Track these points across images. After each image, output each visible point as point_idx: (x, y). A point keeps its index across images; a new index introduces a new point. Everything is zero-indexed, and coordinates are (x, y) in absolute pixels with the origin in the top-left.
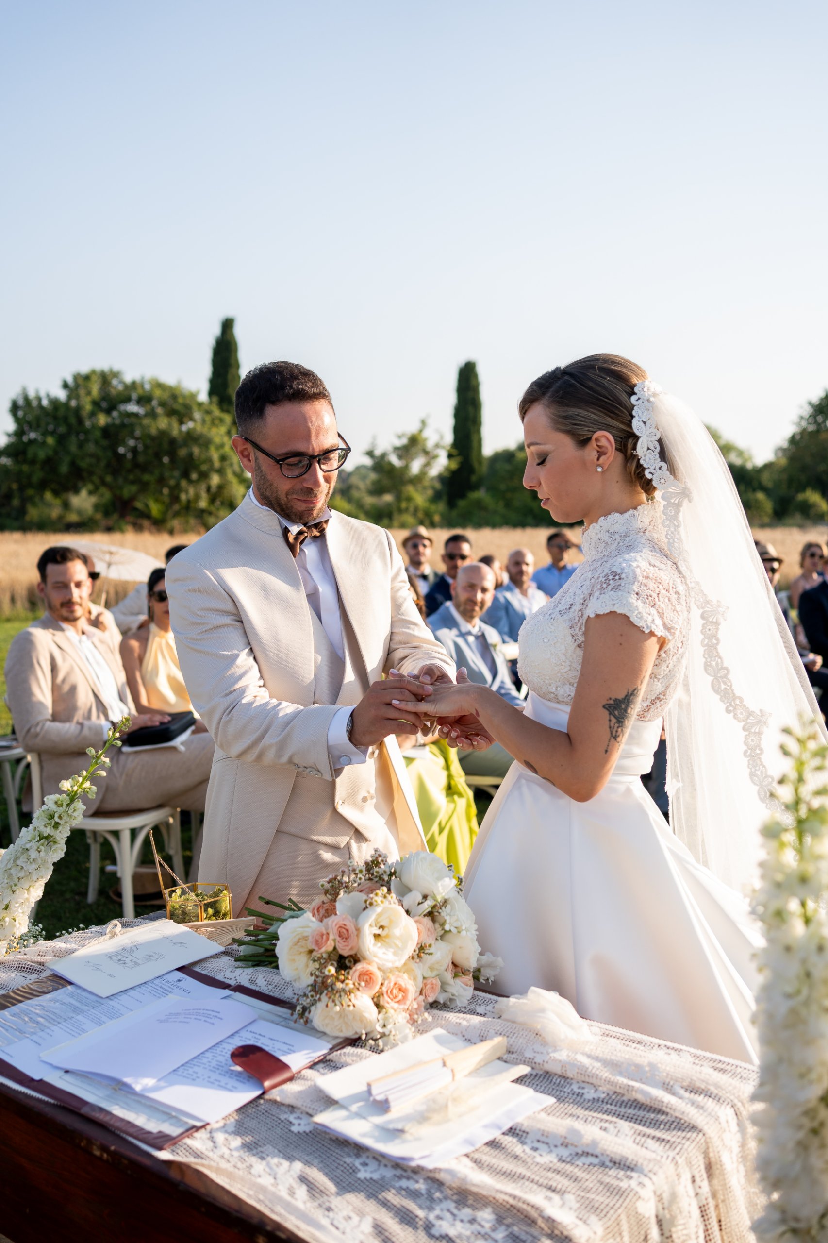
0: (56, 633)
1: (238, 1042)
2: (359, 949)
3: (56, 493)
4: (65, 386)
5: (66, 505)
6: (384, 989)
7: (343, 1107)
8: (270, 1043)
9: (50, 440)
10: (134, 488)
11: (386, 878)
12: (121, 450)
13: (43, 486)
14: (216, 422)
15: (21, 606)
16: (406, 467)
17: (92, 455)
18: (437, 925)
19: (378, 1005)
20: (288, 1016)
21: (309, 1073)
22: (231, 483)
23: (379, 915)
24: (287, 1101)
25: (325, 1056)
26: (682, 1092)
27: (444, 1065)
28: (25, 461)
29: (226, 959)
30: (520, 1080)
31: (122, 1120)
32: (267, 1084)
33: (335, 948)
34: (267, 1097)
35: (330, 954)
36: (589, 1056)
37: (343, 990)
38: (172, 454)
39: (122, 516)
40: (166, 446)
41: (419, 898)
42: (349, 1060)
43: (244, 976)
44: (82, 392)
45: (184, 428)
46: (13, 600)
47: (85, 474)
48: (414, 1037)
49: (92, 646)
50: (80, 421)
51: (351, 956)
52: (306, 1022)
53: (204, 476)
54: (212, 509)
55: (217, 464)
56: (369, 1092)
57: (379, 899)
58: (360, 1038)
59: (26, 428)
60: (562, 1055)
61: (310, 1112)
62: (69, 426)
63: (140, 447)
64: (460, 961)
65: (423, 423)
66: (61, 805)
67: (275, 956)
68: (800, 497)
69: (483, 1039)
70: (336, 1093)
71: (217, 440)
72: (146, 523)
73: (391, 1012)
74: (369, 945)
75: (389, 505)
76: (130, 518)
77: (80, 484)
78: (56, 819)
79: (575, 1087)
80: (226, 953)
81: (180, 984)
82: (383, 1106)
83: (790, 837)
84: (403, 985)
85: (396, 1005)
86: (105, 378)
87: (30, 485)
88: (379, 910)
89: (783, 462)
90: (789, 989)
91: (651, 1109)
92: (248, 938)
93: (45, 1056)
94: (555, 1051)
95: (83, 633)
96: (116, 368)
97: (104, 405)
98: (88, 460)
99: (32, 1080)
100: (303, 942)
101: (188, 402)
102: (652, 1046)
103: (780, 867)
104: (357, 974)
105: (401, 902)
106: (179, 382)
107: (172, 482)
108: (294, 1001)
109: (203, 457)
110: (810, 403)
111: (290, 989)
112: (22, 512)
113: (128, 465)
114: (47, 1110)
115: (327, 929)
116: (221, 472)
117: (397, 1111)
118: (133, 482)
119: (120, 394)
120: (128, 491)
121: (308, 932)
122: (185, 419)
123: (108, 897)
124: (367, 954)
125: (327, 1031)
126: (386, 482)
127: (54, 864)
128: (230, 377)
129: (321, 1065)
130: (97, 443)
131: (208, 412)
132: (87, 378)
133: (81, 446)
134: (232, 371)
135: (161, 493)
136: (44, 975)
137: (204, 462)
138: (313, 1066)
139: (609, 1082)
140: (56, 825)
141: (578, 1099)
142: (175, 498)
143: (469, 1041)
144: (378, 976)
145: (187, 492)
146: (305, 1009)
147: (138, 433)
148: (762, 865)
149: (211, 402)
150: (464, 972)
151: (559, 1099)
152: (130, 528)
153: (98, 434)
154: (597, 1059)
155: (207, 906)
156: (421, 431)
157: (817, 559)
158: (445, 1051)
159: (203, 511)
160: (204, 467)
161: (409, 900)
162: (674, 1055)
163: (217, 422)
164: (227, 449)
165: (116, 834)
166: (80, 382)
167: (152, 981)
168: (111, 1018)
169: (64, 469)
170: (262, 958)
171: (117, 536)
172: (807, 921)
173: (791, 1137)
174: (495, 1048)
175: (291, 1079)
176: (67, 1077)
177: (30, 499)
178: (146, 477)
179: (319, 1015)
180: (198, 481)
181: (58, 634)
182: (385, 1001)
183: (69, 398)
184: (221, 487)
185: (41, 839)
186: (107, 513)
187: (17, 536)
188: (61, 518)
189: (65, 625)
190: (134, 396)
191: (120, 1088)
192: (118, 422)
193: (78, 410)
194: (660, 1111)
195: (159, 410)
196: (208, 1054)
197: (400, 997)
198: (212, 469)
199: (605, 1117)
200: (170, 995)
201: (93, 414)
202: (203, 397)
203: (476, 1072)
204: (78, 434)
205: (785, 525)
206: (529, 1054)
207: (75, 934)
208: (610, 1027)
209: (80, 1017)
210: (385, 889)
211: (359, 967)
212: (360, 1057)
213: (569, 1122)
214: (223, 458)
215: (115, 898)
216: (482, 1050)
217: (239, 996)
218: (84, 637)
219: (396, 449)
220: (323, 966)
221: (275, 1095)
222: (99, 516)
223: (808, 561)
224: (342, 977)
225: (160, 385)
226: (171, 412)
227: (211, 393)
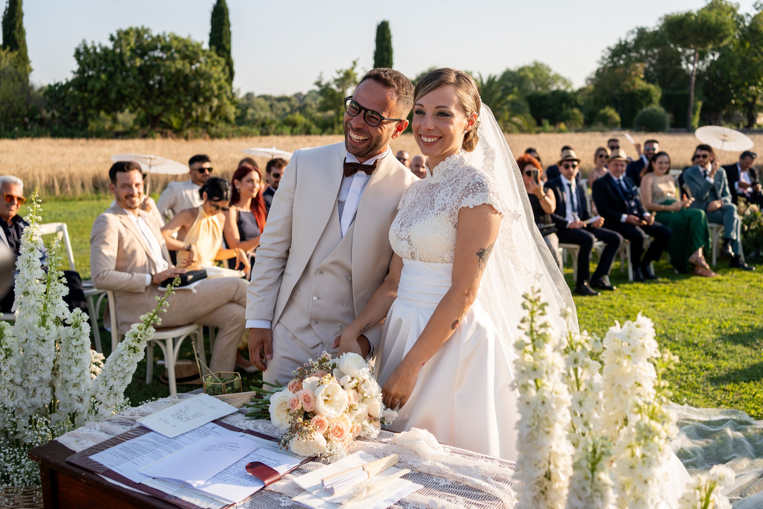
0: (122, 216)
1: (249, 460)
2: (316, 408)
3: (108, 112)
4: (112, 39)
5: (115, 120)
6: (330, 430)
7: (309, 493)
8: (267, 460)
9: (103, 76)
10: (160, 109)
11: (330, 368)
12: (151, 82)
13: (99, 107)
14: (214, 63)
15: (88, 190)
16: (343, 92)
17: (131, 87)
18: (360, 394)
19: (327, 439)
20: (277, 446)
21: (289, 476)
22: (226, 104)
23: (327, 389)
24: (278, 491)
25: (298, 466)
26: (492, 480)
27: (364, 469)
28: (86, 91)
29: (239, 415)
30: (405, 477)
31: (188, 503)
32: (267, 482)
33: (302, 408)
34: (266, 489)
35: (299, 411)
36: (443, 463)
37: (307, 431)
38: (186, 86)
39: (153, 127)
40: (181, 79)
41: (349, 379)
42: (311, 468)
43: (251, 424)
44: (123, 43)
45: (194, 67)
46: (83, 185)
47: (127, 99)
48: (347, 455)
49: (145, 224)
50: (123, 63)
51: (311, 412)
52: (287, 449)
53: (208, 100)
54: (213, 121)
55: (216, 92)
56: (323, 484)
57: (326, 380)
58: (317, 457)
59: (86, 68)
60: (428, 463)
61: (291, 496)
62: (116, 67)
63: (164, 81)
64: (372, 413)
65: (355, 63)
66: (141, 329)
67: (269, 413)
68: (602, 111)
69: (385, 455)
70: (305, 486)
71: (216, 76)
72: (169, 132)
73: (334, 442)
74: (321, 406)
75: (331, 118)
76: (159, 129)
77: (124, 106)
78: (139, 337)
79: (435, 480)
80: (239, 412)
81: (214, 430)
82: (330, 492)
83: (530, 348)
84: (341, 427)
85: (337, 439)
86: (139, 33)
87: (90, 106)
88: (327, 386)
89: (592, 87)
90: (529, 423)
91: (475, 490)
92: (252, 404)
93: (141, 470)
94: (425, 461)
95: (139, 215)
96: (146, 27)
97: (139, 51)
98: (129, 90)
99: (135, 483)
100: (284, 405)
101: (196, 49)
102: (478, 457)
103: (523, 363)
104: (315, 422)
105: (338, 381)
106: (189, 36)
107: (186, 104)
108: (280, 437)
109: (207, 87)
110: (609, 49)
111: (277, 431)
112: (85, 124)
113: (156, 93)
114: (145, 498)
115: (297, 397)
116: (218, 97)
117: (338, 494)
118: (160, 105)
119: (149, 44)
120: (157, 110)
121: (287, 399)
122: (194, 62)
123: (159, 380)
124: (320, 411)
125: (299, 453)
126: (330, 103)
127: (138, 363)
128: (224, 32)
129: (296, 472)
130: (134, 77)
131: (209, 57)
132: (127, 33)
133: (124, 80)
134: (225, 28)
135: (179, 111)
136: (135, 427)
137: (208, 90)
138: (291, 472)
139: (454, 477)
140: (139, 341)
141: (436, 486)
142: (188, 115)
143: (378, 457)
144: (327, 423)
145: (197, 111)
146: (286, 442)
147: (162, 70)
148: (515, 362)
149: (211, 50)
150: (375, 420)
151: (426, 486)
152: (158, 135)
153: (136, 72)
154: (447, 464)
155: (228, 385)
156: (353, 69)
157: (604, 158)
158: (364, 462)
159: (207, 123)
160: (208, 94)
161: (343, 381)
162: (490, 462)
163: (216, 63)
164: (223, 81)
165: (164, 341)
166: (123, 36)
167: (198, 428)
168: (176, 449)
169: (113, 96)
170: (260, 414)
171: (150, 141)
172: (538, 388)
173: (530, 494)
174: (391, 460)
175: (279, 479)
176: (154, 481)
177: (90, 116)
178: (169, 101)
179: (294, 445)
180: (204, 103)
181: (123, 217)
182: (330, 436)
183: (115, 47)
184: (219, 107)
185: (129, 349)
186: (143, 125)
187: (82, 141)
188: (111, 128)
189: (127, 211)
190: (159, 46)
191: (185, 486)
192: (148, 63)
193: (121, 54)
194: (480, 491)
195: (176, 55)
196: (232, 467)
197: (339, 434)
198: (213, 95)
199: (450, 494)
200: (209, 436)
201: (132, 58)
202: (206, 46)
203: (381, 472)
204: (121, 72)
205: (592, 131)
206: (410, 463)
207: (150, 403)
208: (456, 448)
209: (158, 449)
210: (330, 375)
211: (316, 418)
212: (318, 467)
213: (430, 497)
214: (220, 88)
215: (163, 380)
216: (384, 462)
217: (248, 435)
218: (140, 218)
219: (336, 80)
220: (295, 418)
221: (271, 487)
222: (137, 127)
223: (599, 159)
224: (306, 424)
225: (176, 38)
226: (184, 57)
227: (211, 43)
